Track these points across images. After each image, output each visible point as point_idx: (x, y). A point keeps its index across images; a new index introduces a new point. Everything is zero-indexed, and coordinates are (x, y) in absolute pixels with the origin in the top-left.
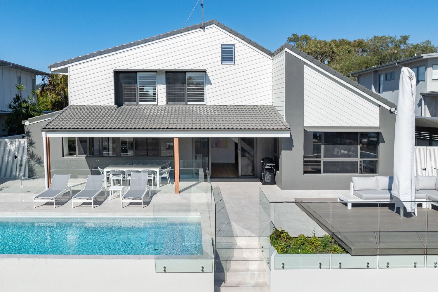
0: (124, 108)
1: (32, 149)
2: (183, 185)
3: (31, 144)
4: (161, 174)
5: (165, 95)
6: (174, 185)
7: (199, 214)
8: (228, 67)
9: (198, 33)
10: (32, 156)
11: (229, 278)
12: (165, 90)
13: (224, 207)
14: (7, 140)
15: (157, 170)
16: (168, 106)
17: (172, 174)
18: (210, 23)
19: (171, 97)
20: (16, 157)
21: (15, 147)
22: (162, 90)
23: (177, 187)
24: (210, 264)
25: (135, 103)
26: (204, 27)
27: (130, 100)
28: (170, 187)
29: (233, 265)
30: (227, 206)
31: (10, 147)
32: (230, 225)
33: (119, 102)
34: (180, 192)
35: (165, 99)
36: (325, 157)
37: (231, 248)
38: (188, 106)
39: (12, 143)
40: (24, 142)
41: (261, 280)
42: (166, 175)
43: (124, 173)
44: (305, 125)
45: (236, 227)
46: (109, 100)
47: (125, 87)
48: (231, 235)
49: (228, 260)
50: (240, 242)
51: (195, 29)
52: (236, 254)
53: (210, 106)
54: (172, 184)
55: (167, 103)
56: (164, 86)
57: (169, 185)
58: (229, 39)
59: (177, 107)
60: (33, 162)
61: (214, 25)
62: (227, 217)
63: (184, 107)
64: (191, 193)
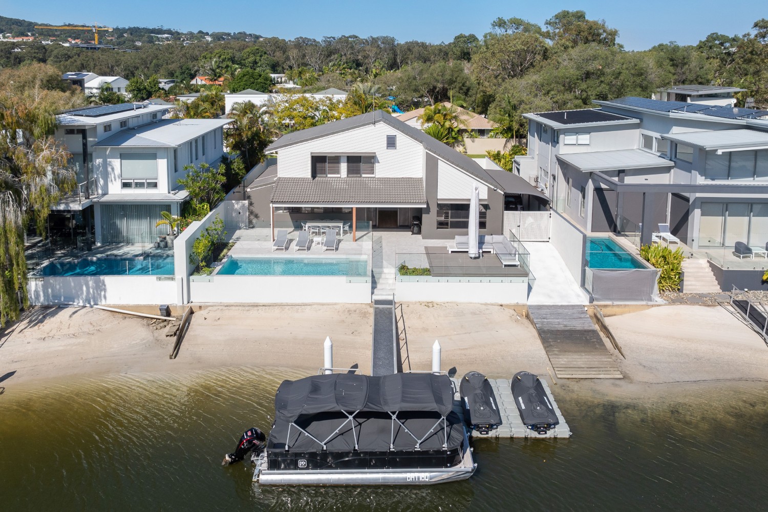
0: (318, 180)
1: (251, 208)
2: (359, 234)
3: (251, 204)
4: (343, 228)
5: (346, 170)
6: (352, 234)
7: (367, 256)
8: (391, 151)
9: (371, 127)
10: (251, 213)
11: (379, 286)
12: (346, 167)
13: (382, 252)
14: (234, 202)
15: (341, 225)
16: (348, 179)
17: (351, 227)
18: (379, 121)
19: (350, 171)
20: (240, 213)
21: (239, 206)
22: (344, 166)
23: (354, 236)
24: (370, 279)
25: (325, 175)
26: (374, 124)
27: (321, 173)
28: (349, 236)
29: (381, 281)
30: (384, 251)
31: (236, 206)
32: (382, 262)
33: (314, 175)
34: (356, 241)
35: (346, 173)
36: (451, 218)
37: (381, 273)
38: (362, 179)
39: (237, 204)
40: (246, 202)
41: (393, 288)
42: (347, 228)
43: (319, 227)
44: (438, 198)
45: (385, 263)
46: (308, 174)
47: (318, 165)
48: (381, 267)
49: (379, 279)
50: (386, 270)
51: (368, 125)
52: (383, 276)
53: (378, 178)
54: (351, 233)
55: (348, 176)
56: (346, 164)
57: (349, 234)
58: (392, 131)
59: (354, 179)
60: (252, 217)
61: (382, 122)
62: (382, 259)
63: (360, 179)
64: (363, 241)
